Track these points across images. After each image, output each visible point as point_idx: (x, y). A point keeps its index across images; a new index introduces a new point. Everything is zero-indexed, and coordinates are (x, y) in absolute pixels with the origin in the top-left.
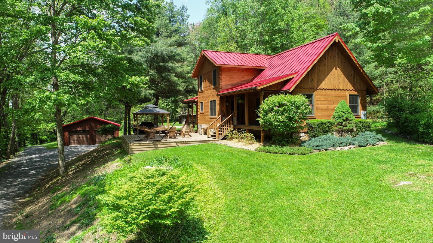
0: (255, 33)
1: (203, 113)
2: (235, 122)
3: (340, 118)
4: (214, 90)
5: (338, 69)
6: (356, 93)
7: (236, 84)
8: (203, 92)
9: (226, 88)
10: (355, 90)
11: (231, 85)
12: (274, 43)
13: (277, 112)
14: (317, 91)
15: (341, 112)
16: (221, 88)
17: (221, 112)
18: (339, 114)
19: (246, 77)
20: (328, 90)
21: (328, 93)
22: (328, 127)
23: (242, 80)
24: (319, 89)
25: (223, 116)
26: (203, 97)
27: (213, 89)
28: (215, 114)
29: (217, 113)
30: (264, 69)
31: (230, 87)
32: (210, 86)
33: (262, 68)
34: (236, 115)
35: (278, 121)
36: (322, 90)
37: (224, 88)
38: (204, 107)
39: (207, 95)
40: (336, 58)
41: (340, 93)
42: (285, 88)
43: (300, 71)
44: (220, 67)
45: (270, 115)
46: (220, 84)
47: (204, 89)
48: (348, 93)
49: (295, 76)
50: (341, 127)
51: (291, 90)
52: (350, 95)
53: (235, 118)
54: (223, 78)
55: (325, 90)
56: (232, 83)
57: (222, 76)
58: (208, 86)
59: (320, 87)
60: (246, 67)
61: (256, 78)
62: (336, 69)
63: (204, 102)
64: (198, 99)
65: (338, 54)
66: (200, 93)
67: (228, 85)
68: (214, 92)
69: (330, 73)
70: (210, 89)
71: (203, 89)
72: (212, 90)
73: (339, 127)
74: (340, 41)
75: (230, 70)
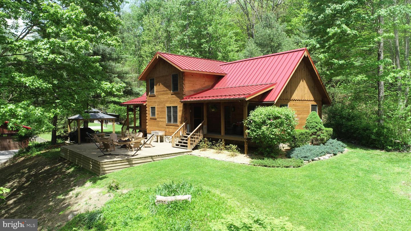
0: (184, 35)
1: (156, 119)
2: (205, 131)
3: (313, 128)
4: (174, 96)
5: (304, 81)
6: (315, 104)
7: (198, 90)
8: (155, 96)
9: (189, 94)
10: (315, 100)
11: (194, 91)
12: (203, 46)
13: (271, 124)
14: (290, 101)
15: (315, 123)
16: (185, 94)
17: (184, 119)
18: (312, 124)
19: (208, 83)
20: (298, 100)
21: (298, 104)
22: (306, 137)
23: (203, 86)
24: (291, 100)
25: (187, 124)
26: (155, 102)
27: (172, 94)
28: (175, 120)
29: (179, 119)
30: (224, 76)
31: (192, 93)
32: (166, 91)
33: (222, 75)
34: (206, 123)
36: (293, 100)
37: (187, 94)
38: (156, 113)
39: (162, 100)
40: (303, 70)
41: (305, 104)
42: (267, 99)
43: (278, 82)
44: (183, 73)
45: (264, 128)
46: (184, 90)
47: (157, 93)
48: (310, 103)
49: (274, 87)
50: (315, 136)
51: (275, 102)
52: (312, 105)
53: (205, 126)
54: (187, 83)
55: (295, 100)
56: (194, 89)
57: (186, 82)
58: (164, 91)
59: (293, 98)
60: (208, 73)
61: (217, 85)
62: (303, 81)
63: (156, 107)
64: (147, 103)
65: (304, 68)
66: (150, 96)
67: (191, 91)
68: (173, 97)
69: (299, 85)
70: (167, 94)
71: (155, 93)
72: (170, 96)
73: (314, 136)
74: (308, 56)
75: (192, 76)
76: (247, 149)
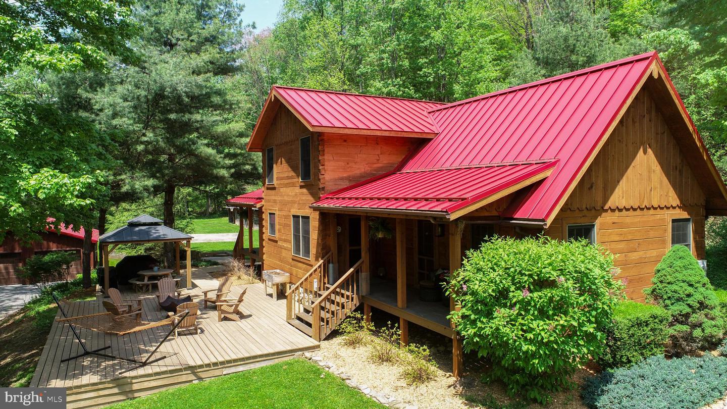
0: (384, 52)
1: (276, 242)
2: (364, 287)
3: (679, 300)
4: (305, 190)
5: (649, 151)
6: (685, 215)
7: (362, 176)
8: (274, 189)
9: (335, 188)
10: (684, 206)
11: (349, 179)
12: (421, 73)
13: (525, 305)
14: (604, 214)
15: (685, 285)
16: (323, 188)
17: (324, 251)
18: (674, 287)
19: (388, 159)
20: (627, 210)
21: (628, 220)
22: (653, 330)
23: (375, 166)
24: (606, 211)
25: (329, 262)
26: (275, 201)
27: (301, 187)
28: (307, 252)
29: (313, 250)
30: (431, 140)
31: (346, 184)
32: (292, 178)
33: (424, 136)
34: (366, 266)
35: (531, 342)
36: (613, 211)
37: (330, 187)
38: (277, 227)
39: (286, 198)
40: (646, 120)
41: (653, 218)
43: (564, 156)
44: (320, 134)
46: (321, 177)
47: (279, 182)
48: (669, 216)
49: (548, 173)
50: (685, 328)
51: (549, 221)
52: (674, 221)
53: (364, 276)
54: (329, 160)
55: (620, 210)
56: (350, 174)
57: (326, 157)
58: (288, 178)
59: (610, 203)
60: (387, 134)
61: (411, 162)
62: (645, 152)
63: (277, 213)
64: (263, 203)
65: (649, 112)
66: (268, 189)
67: (342, 179)
68: (302, 194)
69: (633, 164)
70: (293, 185)
71: (275, 182)
72: (298, 190)
73: (679, 327)
74: (663, 76)
75: (345, 141)
76: (459, 362)
